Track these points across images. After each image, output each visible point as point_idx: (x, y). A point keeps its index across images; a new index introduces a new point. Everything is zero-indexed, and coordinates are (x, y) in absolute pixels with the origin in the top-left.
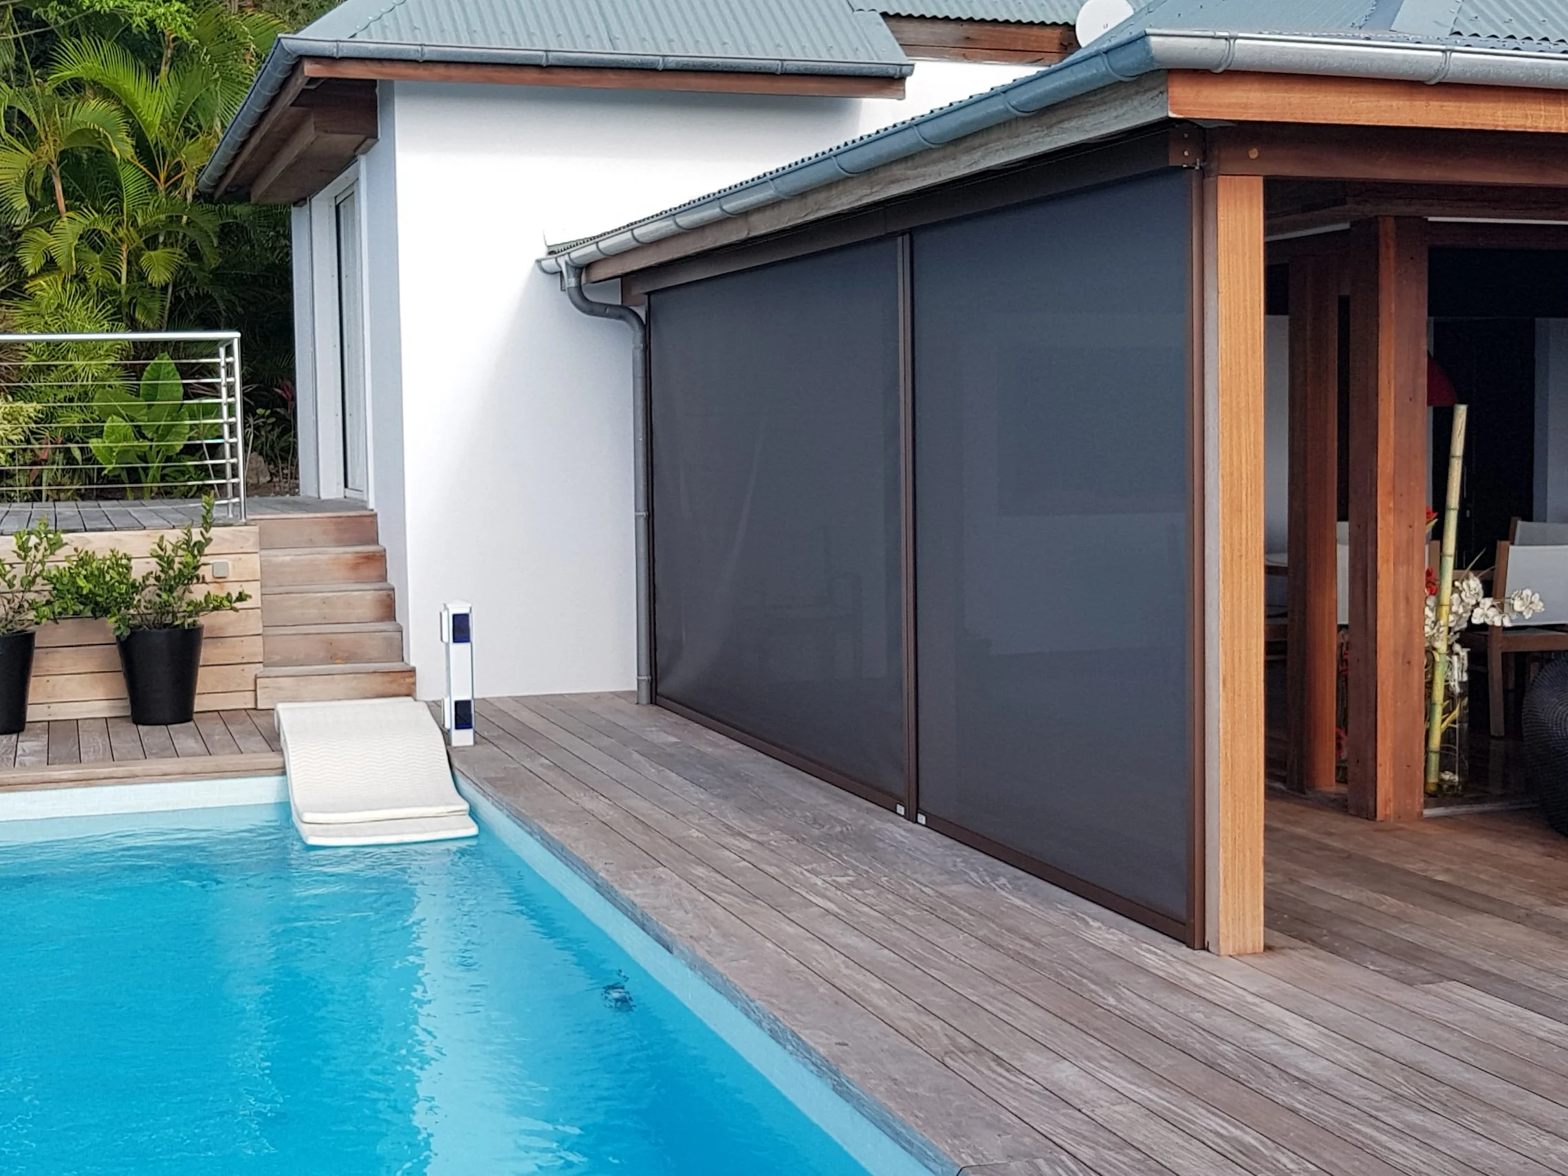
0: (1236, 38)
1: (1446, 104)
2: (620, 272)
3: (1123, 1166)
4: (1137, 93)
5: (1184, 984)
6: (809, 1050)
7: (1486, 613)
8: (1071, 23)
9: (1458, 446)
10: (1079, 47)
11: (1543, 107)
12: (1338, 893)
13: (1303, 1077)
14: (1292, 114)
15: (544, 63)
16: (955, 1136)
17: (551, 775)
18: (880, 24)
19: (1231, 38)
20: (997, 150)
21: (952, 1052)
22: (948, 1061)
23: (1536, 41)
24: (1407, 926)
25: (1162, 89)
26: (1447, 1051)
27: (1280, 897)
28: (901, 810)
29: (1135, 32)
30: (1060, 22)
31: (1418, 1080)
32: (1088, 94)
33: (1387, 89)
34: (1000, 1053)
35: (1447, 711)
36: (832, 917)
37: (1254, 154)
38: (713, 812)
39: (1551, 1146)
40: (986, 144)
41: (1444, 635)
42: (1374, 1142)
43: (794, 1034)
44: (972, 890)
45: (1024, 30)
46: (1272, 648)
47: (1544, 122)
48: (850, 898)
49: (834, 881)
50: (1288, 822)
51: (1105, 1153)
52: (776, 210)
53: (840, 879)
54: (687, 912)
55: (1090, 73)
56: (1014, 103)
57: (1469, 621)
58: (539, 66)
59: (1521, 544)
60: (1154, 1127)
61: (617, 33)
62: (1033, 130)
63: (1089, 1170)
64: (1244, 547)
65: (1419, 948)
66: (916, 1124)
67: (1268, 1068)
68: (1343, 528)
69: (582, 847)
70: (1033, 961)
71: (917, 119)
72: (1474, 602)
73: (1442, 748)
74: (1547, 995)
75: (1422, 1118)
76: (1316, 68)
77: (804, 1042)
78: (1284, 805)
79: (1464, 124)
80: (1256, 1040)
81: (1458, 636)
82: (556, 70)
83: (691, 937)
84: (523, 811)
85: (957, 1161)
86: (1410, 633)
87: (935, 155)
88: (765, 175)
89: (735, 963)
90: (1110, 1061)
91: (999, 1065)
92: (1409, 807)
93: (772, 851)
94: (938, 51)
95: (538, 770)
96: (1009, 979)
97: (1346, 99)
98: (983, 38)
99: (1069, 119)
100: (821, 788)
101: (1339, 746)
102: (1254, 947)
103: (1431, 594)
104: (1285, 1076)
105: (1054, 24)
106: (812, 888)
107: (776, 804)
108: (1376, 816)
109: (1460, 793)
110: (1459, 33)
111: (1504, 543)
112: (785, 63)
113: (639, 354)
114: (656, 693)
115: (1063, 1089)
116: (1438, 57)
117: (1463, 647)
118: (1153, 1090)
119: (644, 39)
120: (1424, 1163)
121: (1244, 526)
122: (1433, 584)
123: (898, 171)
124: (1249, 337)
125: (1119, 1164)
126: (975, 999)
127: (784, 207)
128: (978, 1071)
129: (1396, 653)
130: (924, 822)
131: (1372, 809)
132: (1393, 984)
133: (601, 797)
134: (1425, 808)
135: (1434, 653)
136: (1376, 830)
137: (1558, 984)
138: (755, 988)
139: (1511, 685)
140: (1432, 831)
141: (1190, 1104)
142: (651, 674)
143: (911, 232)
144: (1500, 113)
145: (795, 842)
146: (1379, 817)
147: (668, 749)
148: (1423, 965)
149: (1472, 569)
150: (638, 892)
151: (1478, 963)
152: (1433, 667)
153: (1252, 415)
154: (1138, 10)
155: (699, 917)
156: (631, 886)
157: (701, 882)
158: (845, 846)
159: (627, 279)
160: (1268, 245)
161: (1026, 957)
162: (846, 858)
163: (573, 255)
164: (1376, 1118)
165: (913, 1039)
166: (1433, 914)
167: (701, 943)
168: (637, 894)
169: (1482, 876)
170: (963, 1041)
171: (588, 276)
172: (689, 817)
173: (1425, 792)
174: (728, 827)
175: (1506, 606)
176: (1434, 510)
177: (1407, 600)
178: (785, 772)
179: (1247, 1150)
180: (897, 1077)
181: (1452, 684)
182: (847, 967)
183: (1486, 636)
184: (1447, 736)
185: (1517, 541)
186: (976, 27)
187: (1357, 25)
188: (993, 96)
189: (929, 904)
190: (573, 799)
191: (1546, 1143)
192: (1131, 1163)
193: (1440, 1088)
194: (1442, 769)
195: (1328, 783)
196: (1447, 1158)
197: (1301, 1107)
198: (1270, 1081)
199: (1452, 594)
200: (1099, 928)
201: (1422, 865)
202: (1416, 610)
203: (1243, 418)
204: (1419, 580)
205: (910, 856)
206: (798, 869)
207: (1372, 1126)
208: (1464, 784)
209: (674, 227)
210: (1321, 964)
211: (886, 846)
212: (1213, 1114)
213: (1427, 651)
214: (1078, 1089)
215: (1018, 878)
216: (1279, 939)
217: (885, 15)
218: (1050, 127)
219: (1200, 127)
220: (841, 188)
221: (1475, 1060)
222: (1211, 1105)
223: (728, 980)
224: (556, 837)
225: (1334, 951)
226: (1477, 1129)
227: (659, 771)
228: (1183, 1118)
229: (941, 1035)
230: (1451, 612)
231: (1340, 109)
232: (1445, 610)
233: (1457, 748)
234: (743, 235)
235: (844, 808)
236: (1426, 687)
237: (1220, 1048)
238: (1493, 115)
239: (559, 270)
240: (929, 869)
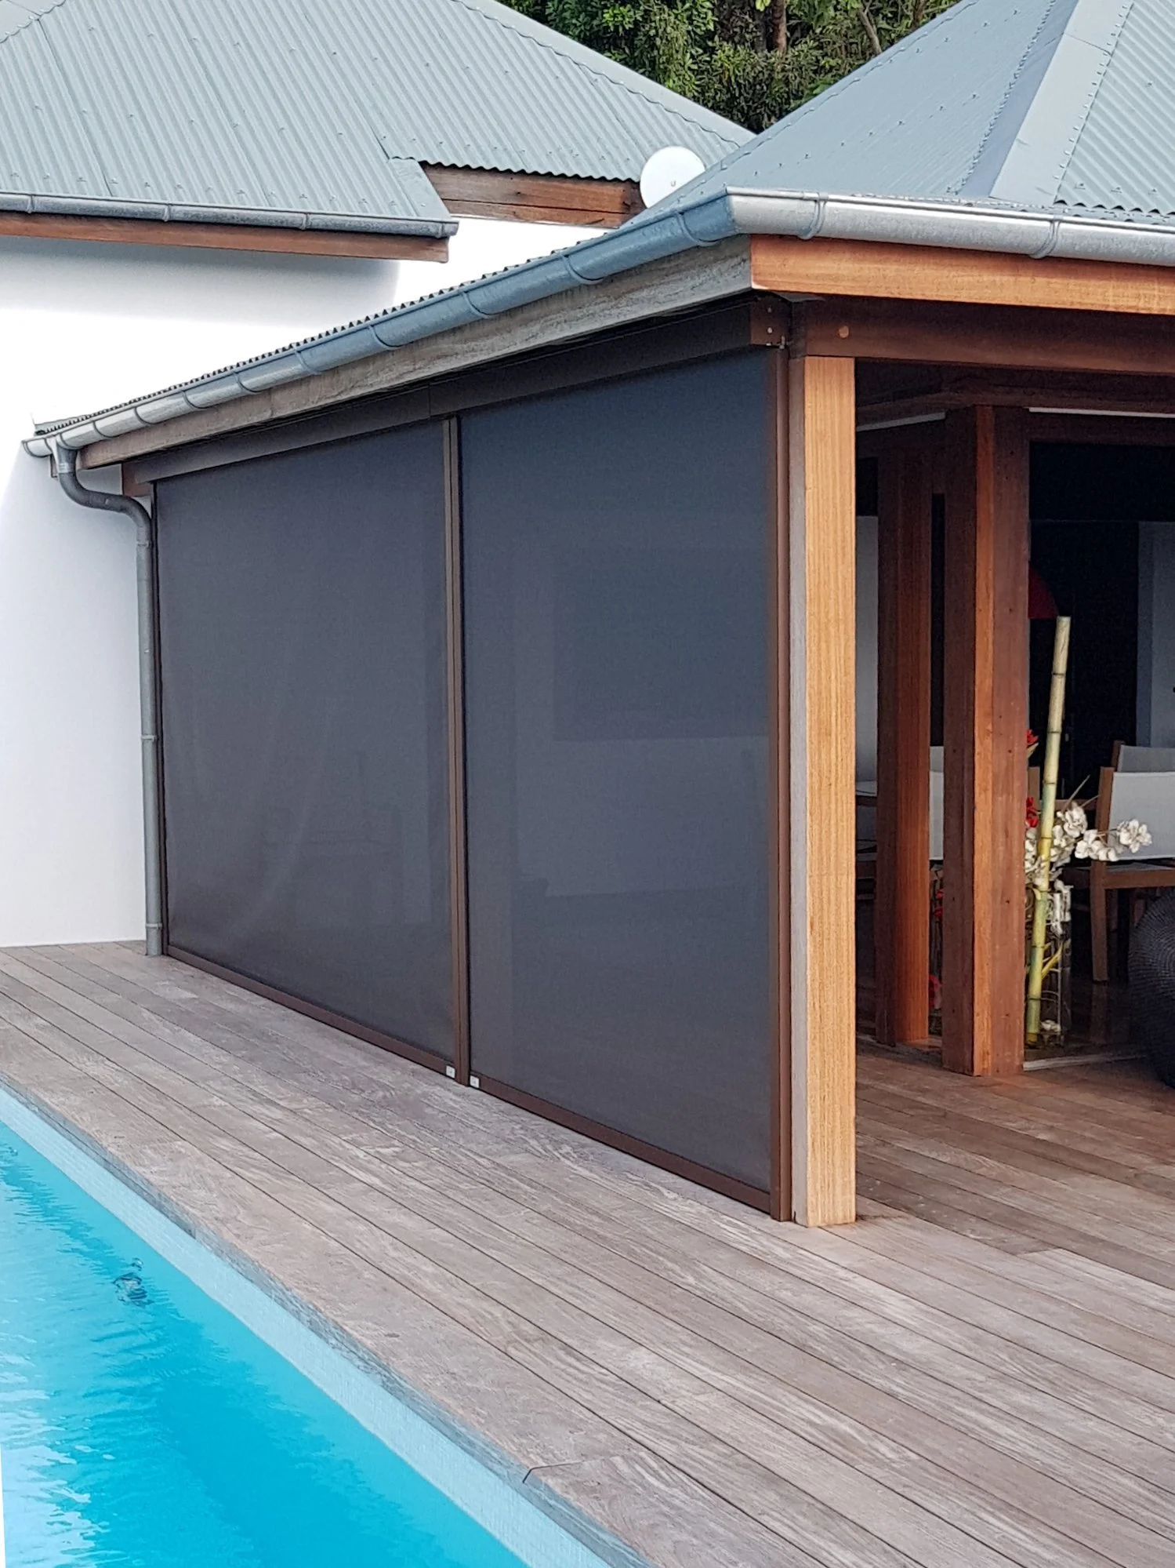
0: (826, 200)
1: (1054, 280)
2: (121, 456)
3: (709, 1462)
4: (716, 260)
5: (770, 1259)
6: (355, 1343)
7: (1090, 847)
8: (635, 179)
9: (1061, 663)
10: (644, 207)
11: (1156, 286)
12: (934, 1155)
13: (901, 1358)
14: (887, 288)
15: (29, 209)
16: (521, 1435)
17: (46, 1037)
18: (419, 175)
19: (821, 200)
20: (558, 323)
21: (516, 1341)
22: (512, 1351)
23: (1145, 213)
24: (1009, 1189)
25: (745, 256)
26: (1054, 1325)
27: (872, 1161)
28: (451, 1072)
29: (710, 192)
30: (623, 178)
31: (1023, 1356)
32: (662, 260)
33: (989, 262)
34: (569, 1341)
35: (1047, 954)
36: (377, 1193)
37: (844, 332)
38: (237, 1077)
39: (1165, 1425)
40: (546, 315)
41: (1045, 871)
42: (979, 1426)
43: (337, 1325)
44: (531, 1160)
45: (582, 186)
46: (864, 888)
47: (1158, 304)
48: (395, 1171)
49: (378, 1152)
50: (877, 1078)
51: (688, 1448)
52: (304, 388)
53: (383, 1151)
54: (210, 1190)
55: (664, 237)
56: (577, 268)
57: (1072, 855)
58: (23, 214)
59: (1124, 771)
60: (740, 1417)
61: (114, 175)
62: (599, 300)
63: (671, 1467)
64: (833, 774)
65: (1022, 1214)
66: (478, 1422)
67: (863, 1349)
68: (937, 753)
69: (86, 1118)
70: (604, 1238)
71: (466, 285)
72: (1077, 834)
73: (1043, 995)
74: (1156, 1262)
75: (1028, 1398)
76: (914, 236)
77: (349, 1335)
78: (873, 1060)
79: (1072, 303)
80: (849, 1319)
81: (1060, 871)
82: (42, 219)
83: (217, 1219)
84: (17, 1078)
85: (525, 1462)
86: (1009, 869)
87: (487, 327)
88: (291, 346)
89: (267, 1248)
90: (691, 1346)
91: (569, 1354)
92: (1008, 1060)
93: (307, 1120)
94: (485, 208)
95: (33, 1031)
96: (577, 1257)
97: (946, 272)
98: (536, 193)
99: (641, 288)
100: (359, 1048)
101: (932, 995)
102: (845, 1217)
103: (1031, 826)
104: (882, 1357)
105: (616, 180)
106: (353, 1161)
107: (309, 1067)
108: (973, 1070)
109: (1062, 1044)
110: (1062, 202)
111: (1107, 769)
112: (311, 217)
113: (144, 554)
114: (168, 944)
115: (641, 1378)
116: (1044, 228)
117: (1066, 884)
118: (740, 1376)
119: (147, 185)
120: (1033, 1447)
121: (833, 750)
122: (1034, 817)
123: (444, 345)
124: (839, 538)
125: (704, 1459)
126: (539, 1281)
127: (313, 385)
128: (546, 1361)
129: (994, 891)
130: (477, 1086)
131: (968, 1064)
132: (994, 1253)
133: (107, 1062)
134: (1026, 1060)
135: (1036, 891)
136: (974, 1086)
137: (1169, 1249)
138: (292, 1276)
139: (1114, 926)
140: (1035, 1086)
141: (779, 1391)
142: (162, 922)
143: (458, 415)
144: (1111, 292)
145: (331, 1110)
146: (976, 1072)
147: (184, 1006)
148: (1027, 1232)
149: (1074, 799)
150: (155, 1169)
151: (1084, 1228)
152: (1034, 907)
153: (842, 627)
154: (709, 167)
155: (226, 1196)
156: (146, 1163)
157: (226, 1157)
158: (389, 1113)
159: (129, 465)
160: (860, 437)
161: (596, 1233)
162: (390, 1127)
163: (66, 436)
164: (981, 1400)
165: (471, 1327)
166: (1037, 1177)
167: (229, 1225)
168: (153, 1170)
169: (1087, 1134)
170: (527, 1328)
171: (83, 460)
172: (211, 1083)
173: (1026, 1044)
174: (255, 1093)
175: (1111, 838)
176: (1034, 734)
177: (1007, 833)
178: (319, 1031)
179: (843, 1441)
180: (455, 1370)
181: (1054, 924)
182: (396, 1249)
183: (1089, 871)
184: (1048, 981)
185: (1120, 766)
186: (528, 181)
187: (953, 189)
188: (552, 261)
189: (487, 1177)
190: (75, 1064)
191: (1161, 1421)
192: (717, 1458)
193: (1048, 1365)
194: (1043, 1018)
195: (920, 1036)
196: (1057, 1441)
197: (899, 1390)
198: (866, 1363)
199: (1054, 825)
200: (675, 1199)
201: (1023, 1123)
202: (1016, 843)
203: (832, 630)
204: (1019, 809)
205: (462, 1122)
206: (337, 1140)
207: (976, 1409)
208: (1066, 1033)
209: (184, 405)
210: (918, 1234)
211: (435, 1112)
212: (806, 1401)
213: (1027, 888)
214: (655, 1377)
215: (583, 1146)
216: (872, 1207)
217: (424, 164)
218: (618, 297)
219: (784, 300)
220: (379, 363)
221: (1084, 1334)
222: (804, 1392)
223: (260, 1266)
224: (57, 1108)
225: (930, 1220)
226: (1087, 1408)
227: (174, 1031)
228: (773, 1406)
229: (503, 1323)
230: (1052, 846)
231: (939, 284)
232: (1046, 843)
233: (1059, 995)
234: (266, 416)
235: (386, 1070)
236: (1026, 928)
237: (811, 1329)
238: (1103, 294)
239: (49, 452)
240: (484, 1138)
